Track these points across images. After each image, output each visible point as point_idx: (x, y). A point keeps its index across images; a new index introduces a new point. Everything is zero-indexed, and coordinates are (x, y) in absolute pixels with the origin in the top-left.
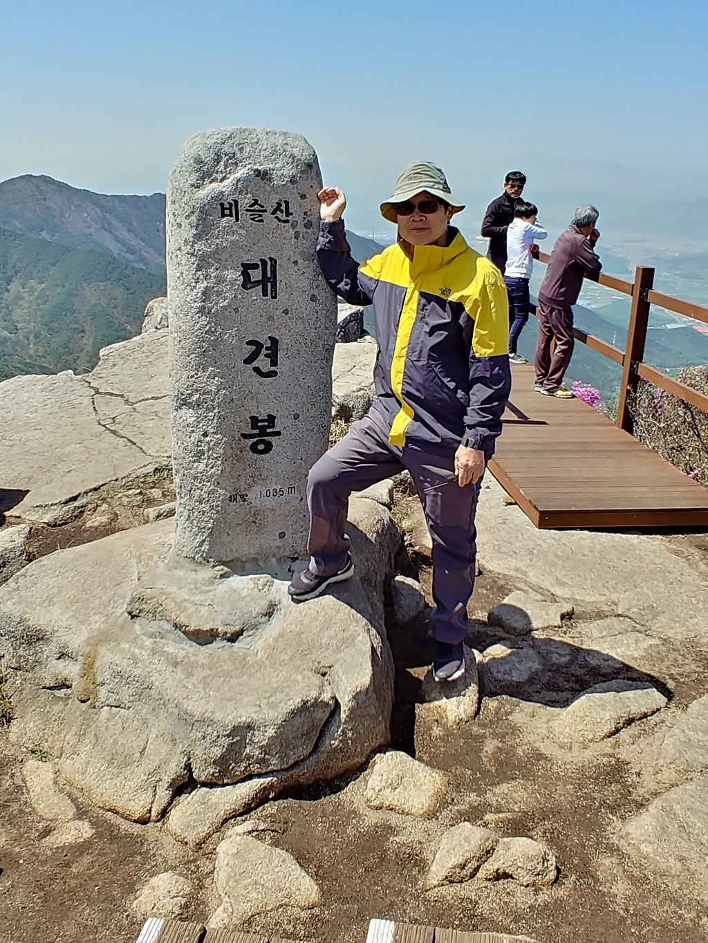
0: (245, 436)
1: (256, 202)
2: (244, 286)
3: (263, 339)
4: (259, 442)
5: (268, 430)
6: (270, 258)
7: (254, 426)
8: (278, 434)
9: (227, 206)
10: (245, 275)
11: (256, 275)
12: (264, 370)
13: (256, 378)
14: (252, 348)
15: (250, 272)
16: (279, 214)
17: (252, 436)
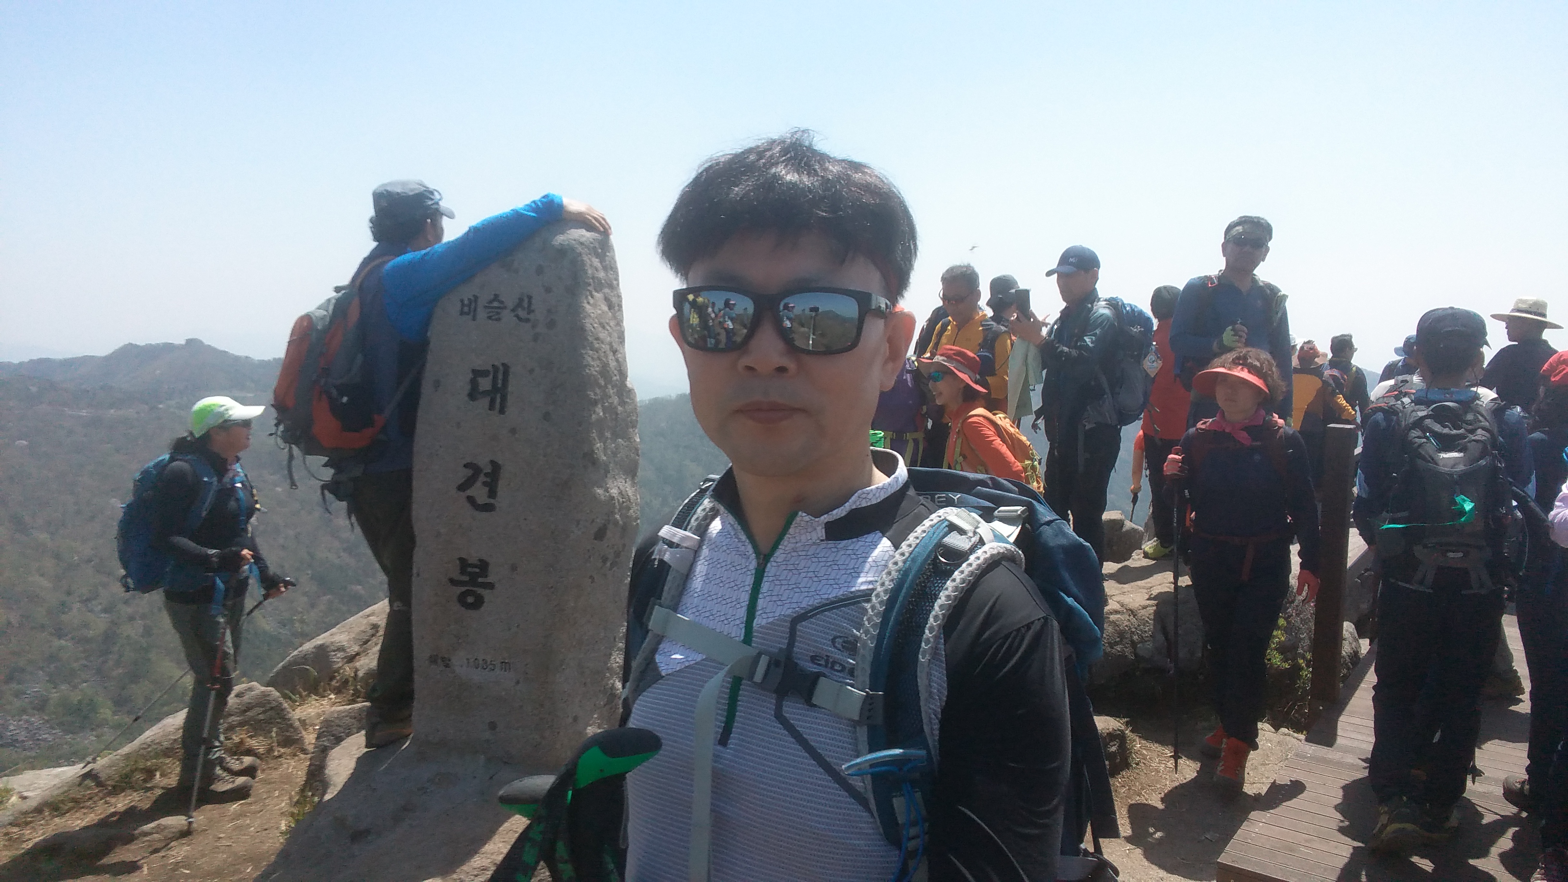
0: (452, 581)
1: (496, 297)
2: (470, 396)
3: (483, 462)
4: (470, 593)
5: (480, 580)
6: (504, 365)
7: (463, 571)
8: (492, 586)
9: (466, 302)
10: (474, 383)
11: (485, 384)
12: (480, 501)
13: (469, 510)
14: (469, 472)
15: (480, 380)
16: (520, 312)
17: (461, 583)
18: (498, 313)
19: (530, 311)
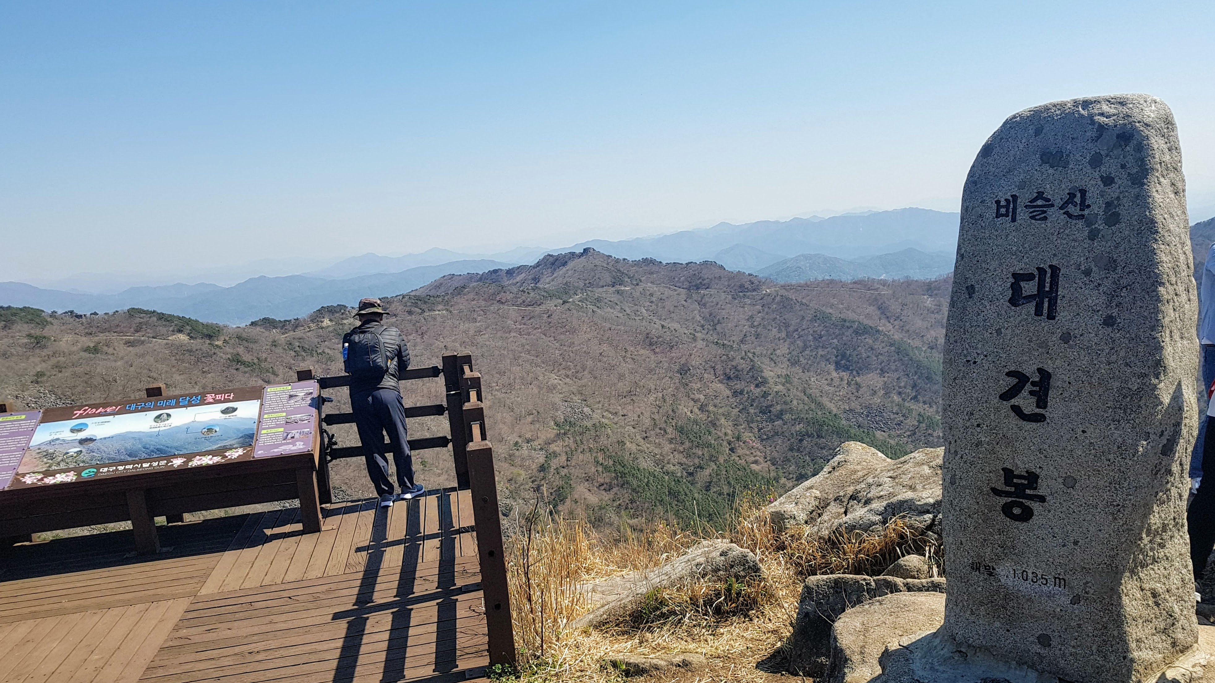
0: (996, 492)
1: (1040, 195)
2: (1013, 302)
3: (1030, 369)
4: (1016, 504)
5: (1028, 492)
6: (1051, 266)
7: (1008, 482)
8: (1042, 499)
9: (1003, 203)
10: (1016, 288)
11: (1030, 287)
12: (1027, 411)
13: (1014, 420)
14: (1013, 381)
15: (1022, 284)
16: (1071, 209)
17: (1008, 494)
18: (1045, 212)
19: (1084, 206)
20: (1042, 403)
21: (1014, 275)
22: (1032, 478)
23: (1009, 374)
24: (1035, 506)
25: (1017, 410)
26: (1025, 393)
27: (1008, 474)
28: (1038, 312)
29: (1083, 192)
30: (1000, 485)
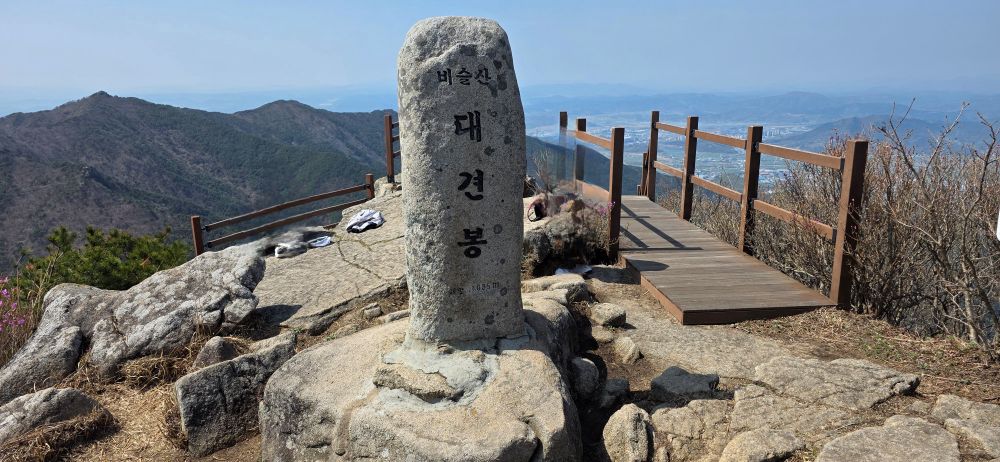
0: (460, 244)
1: (464, 70)
2: (457, 132)
3: (472, 171)
4: (472, 248)
5: (478, 240)
6: (476, 112)
8: (485, 242)
9: (442, 73)
10: (457, 124)
11: (465, 124)
12: (473, 194)
13: (468, 201)
14: (464, 178)
15: (461, 122)
16: (481, 78)
17: (466, 244)
18: (468, 80)
19: (487, 77)
20: (481, 189)
21: (456, 117)
22: (480, 231)
23: (461, 175)
24: (482, 247)
25: (468, 194)
26: (471, 184)
27: (467, 232)
28: (472, 138)
29: (486, 70)
30: (462, 239)
